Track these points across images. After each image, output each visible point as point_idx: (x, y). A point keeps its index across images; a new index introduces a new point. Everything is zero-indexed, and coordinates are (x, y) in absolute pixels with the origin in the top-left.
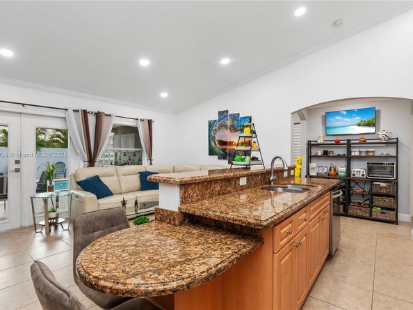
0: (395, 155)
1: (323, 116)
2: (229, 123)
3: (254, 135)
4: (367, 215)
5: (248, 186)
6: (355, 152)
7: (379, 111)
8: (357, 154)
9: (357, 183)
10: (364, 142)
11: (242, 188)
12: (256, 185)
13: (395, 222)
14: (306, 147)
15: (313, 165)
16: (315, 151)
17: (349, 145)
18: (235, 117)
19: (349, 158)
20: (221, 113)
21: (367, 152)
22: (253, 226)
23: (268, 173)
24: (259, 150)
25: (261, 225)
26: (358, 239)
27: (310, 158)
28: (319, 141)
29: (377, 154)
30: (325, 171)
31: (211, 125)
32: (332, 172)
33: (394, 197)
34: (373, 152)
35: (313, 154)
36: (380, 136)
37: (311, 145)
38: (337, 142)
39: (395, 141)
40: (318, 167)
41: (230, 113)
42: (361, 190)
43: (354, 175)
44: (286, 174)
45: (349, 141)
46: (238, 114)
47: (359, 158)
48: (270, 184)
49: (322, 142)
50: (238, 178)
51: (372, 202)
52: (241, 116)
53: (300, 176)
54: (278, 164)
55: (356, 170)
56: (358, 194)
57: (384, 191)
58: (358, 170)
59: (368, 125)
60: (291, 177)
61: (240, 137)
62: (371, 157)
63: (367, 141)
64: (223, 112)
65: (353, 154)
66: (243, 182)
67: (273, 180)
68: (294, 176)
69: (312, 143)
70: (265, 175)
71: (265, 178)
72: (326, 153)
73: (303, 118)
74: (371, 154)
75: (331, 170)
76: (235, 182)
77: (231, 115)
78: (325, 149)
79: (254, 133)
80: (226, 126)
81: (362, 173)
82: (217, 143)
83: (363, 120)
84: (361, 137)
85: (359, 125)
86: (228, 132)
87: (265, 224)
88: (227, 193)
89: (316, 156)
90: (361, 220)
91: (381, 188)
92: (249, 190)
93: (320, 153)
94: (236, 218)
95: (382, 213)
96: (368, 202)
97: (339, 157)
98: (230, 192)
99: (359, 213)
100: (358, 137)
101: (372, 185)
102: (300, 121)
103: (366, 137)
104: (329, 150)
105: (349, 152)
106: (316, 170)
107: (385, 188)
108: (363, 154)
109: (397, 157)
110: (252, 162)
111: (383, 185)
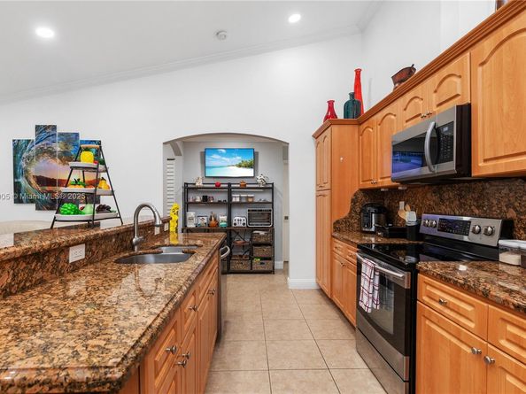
0: (270, 201)
1: (201, 153)
2: (58, 148)
3: (101, 167)
4: (248, 269)
5: (89, 260)
6: (236, 199)
7: (257, 153)
8: (238, 200)
9: (238, 233)
10: (244, 187)
11: (75, 267)
12: (105, 255)
13: (272, 272)
14: (181, 191)
15: (191, 214)
16: (192, 197)
17: (230, 190)
18: (70, 139)
19: (229, 205)
20: (40, 129)
21: (247, 197)
22: (84, 388)
23: (129, 231)
24: (112, 193)
25: (108, 381)
26: (243, 301)
27: (187, 205)
28: (197, 184)
29: (256, 200)
30: (205, 221)
31: (18, 148)
32: (213, 222)
33: (270, 245)
34: (252, 197)
35: (191, 200)
36: (259, 181)
37: (188, 189)
38: (218, 186)
39: (271, 186)
40: (197, 217)
41: (59, 130)
42: (242, 241)
43: (235, 224)
44: (157, 231)
45: (230, 184)
46: (77, 135)
47: (239, 204)
48: (133, 250)
49: (201, 185)
50: (64, 249)
51: (252, 253)
52: (81, 138)
53: (177, 232)
54: (146, 216)
55: (237, 218)
56: (239, 246)
57: (262, 240)
58: (239, 218)
60: (165, 234)
61: (72, 168)
62: (251, 203)
63: (248, 186)
64: (46, 127)
65: (234, 200)
66: (77, 254)
67: (137, 243)
68: (168, 231)
69: (189, 186)
70: (123, 236)
71: (122, 240)
72: (205, 199)
73: (177, 153)
74: (250, 200)
75: (211, 219)
76: (57, 258)
77: (61, 134)
78: (205, 195)
79: (103, 163)
80: (52, 153)
81: (242, 222)
82: (33, 181)
83: (245, 160)
84: (241, 180)
85: (240, 166)
86: (56, 163)
87: (118, 375)
88: (36, 285)
89: (195, 203)
90: (243, 275)
91: (261, 237)
92: (90, 268)
93: (199, 199)
94: (33, 376)
95: (262, 263)
96: (248, 254)
97: (219, 203)
98: (42, 281)
99: (241, 267)
100: (238, 181)
101: (252, 235)
102: (174, 157)
103: (246, 181)
104: (209, 195)
105: (230, 198)
106: (195, 221)
107: (263, 236)
108: (244, 201)
109: (272, 203)
110: (97, 216)
111: (262, 233)
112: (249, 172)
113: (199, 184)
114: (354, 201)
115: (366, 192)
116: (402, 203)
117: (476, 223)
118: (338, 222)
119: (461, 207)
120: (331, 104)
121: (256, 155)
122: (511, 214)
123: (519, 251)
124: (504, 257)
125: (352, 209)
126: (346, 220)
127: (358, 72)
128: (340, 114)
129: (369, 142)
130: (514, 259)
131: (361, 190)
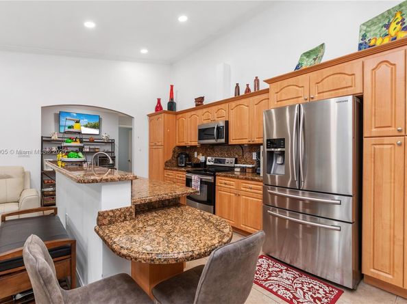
0: (111, 151)
1: (57, 114)
7: (102, 119)
8: (88, 150)
10: (92, 141)
16: (49, 147)
21: (94, 149)
28: (53, 138)
29: (101, 150)
36: (104, 138)
37: (43, 141)
39: (113, 141)
47: (89, 153)
49: (57, 138)
59: (94, 127)
63: (95, 140)
65: (85, 150)
69: (46, 139)
72: (60, 148)
74: (97, 150)
78: (60, 145)
83: (90, 122)
84: (90, 136)
85: (86, 126)
100: (89, 137)
103: (93, 137)
108: (92, 151)
109: (114, 152)
112: (96, 132)
113: (55, 137)
114: (174, 152)
115: (179, 147)
116: (196, 153)
117: (228, 159)
118: (167, 162)
119: (221, 154)
120: (159, 100)
121: (100, 119)
122: (237, 156)
123: (240, 167)
124: (236, 170)
125: (173, 156)
126: (170, 161)
127: (172, 87)
128: (165, 108)
129: (183, 125)
130: (238, 170)
131: (178, 146)
